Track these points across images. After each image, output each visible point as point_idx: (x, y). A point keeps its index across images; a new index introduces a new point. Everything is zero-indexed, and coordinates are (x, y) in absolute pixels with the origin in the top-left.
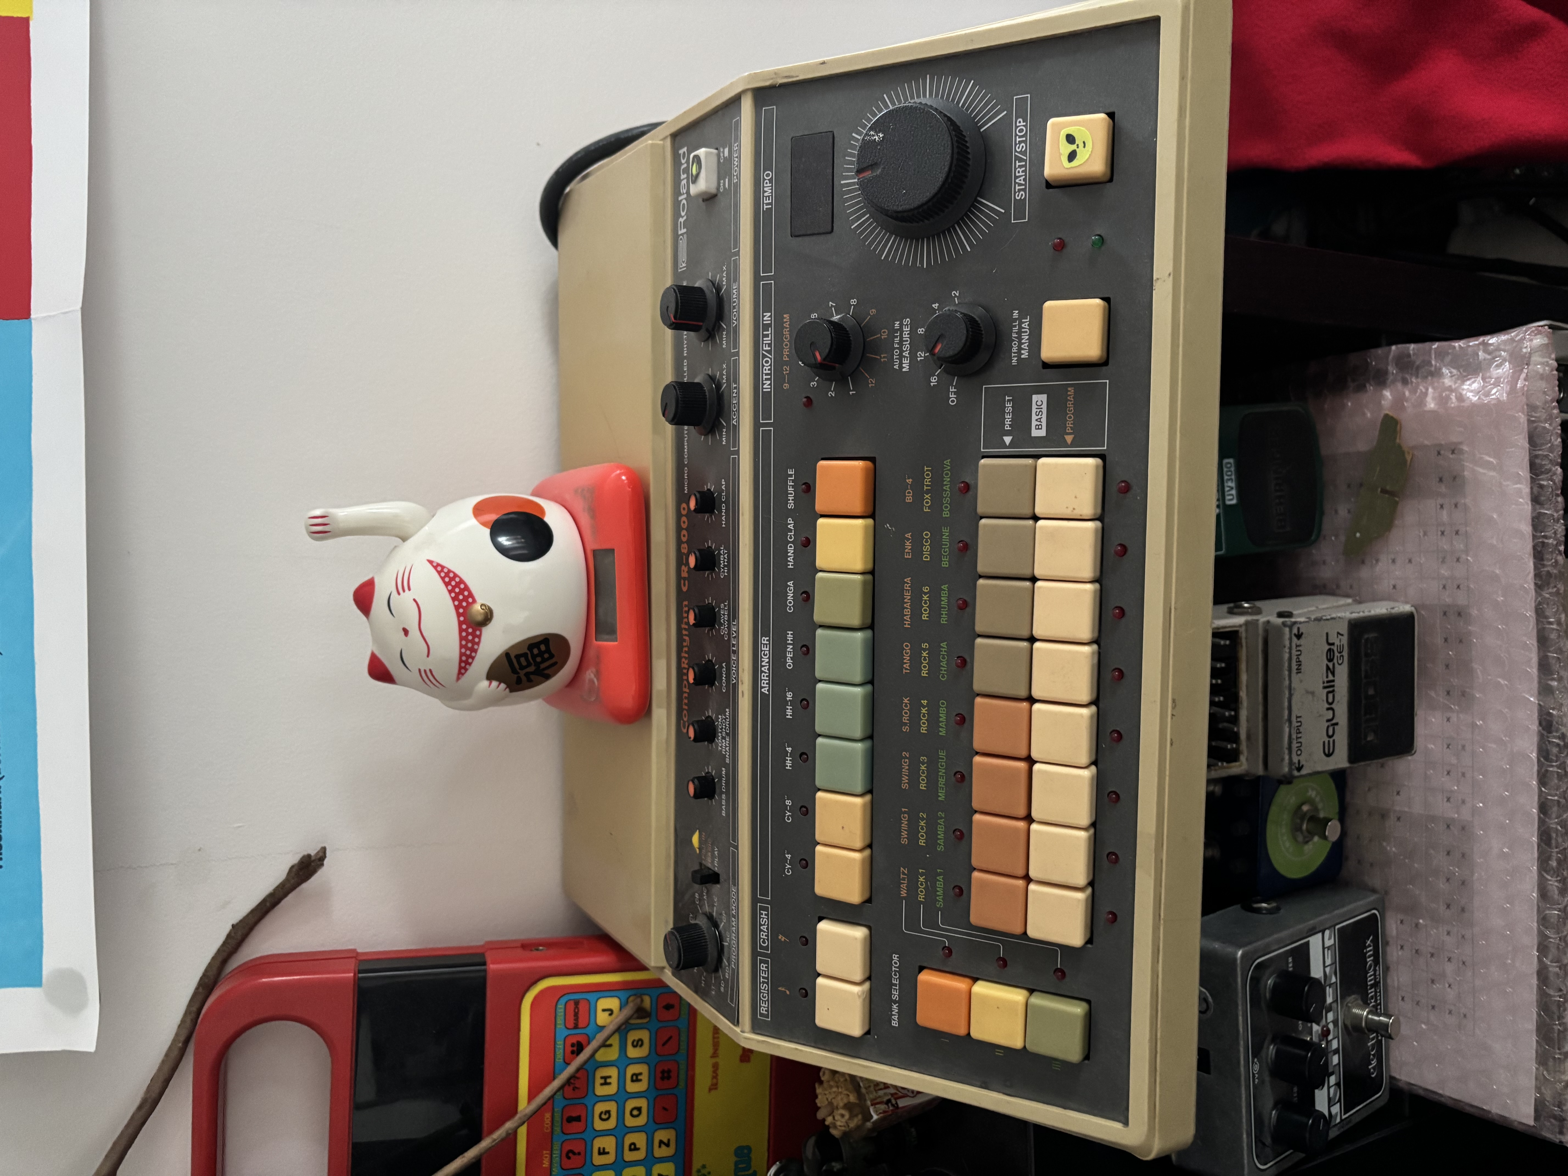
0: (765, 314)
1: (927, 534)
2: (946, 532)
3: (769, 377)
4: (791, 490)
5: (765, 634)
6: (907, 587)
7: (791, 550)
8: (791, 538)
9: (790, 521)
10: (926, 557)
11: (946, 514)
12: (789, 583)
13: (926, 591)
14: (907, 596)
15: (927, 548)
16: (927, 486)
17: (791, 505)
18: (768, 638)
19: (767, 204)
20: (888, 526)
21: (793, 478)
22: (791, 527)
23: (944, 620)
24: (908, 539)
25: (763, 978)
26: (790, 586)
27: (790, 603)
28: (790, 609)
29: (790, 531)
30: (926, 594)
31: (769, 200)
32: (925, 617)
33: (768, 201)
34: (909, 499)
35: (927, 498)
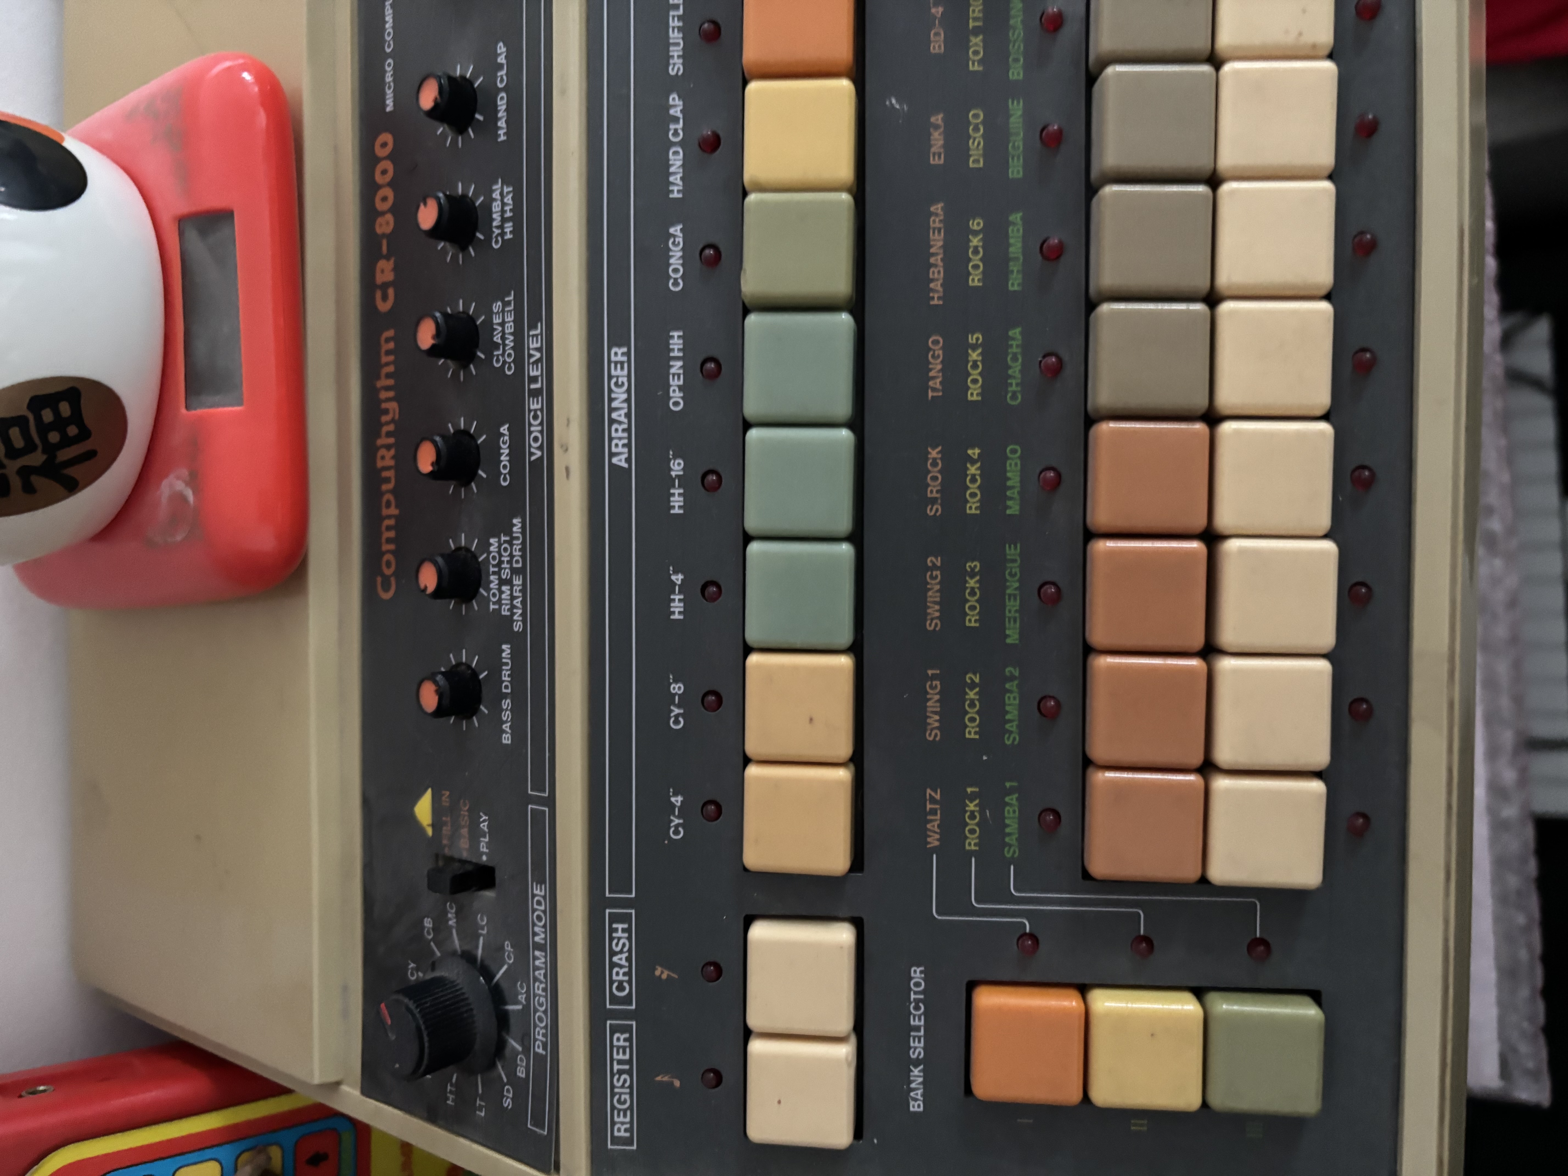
1: (976, 116)
2: (1016, 109)
4: (675, 36)
5: (619, 339)
6: (936, 222)
7: (676, 160)
8: (676, 133)
9: (675, 100)
10: (976, 159)
11: (1016, 73)
12: (672, 230)
13: (976, 228)
14: (937, 241)
15: (976, 144)
16: (975, 19)
17: (676, 67)
18: (625, 350)
20: (894, 101)
21: (681, 12)
22: (676, 111)
23: (1015, 283)
24: (937, 127)
25: (620, 1062)
26: (674, 236)
27: (676, 271)
28: (676, 284)
29: (676, 120)
30: (975, 233)
32: (975, 280)
34: (937, 45)
35: (976, 44)
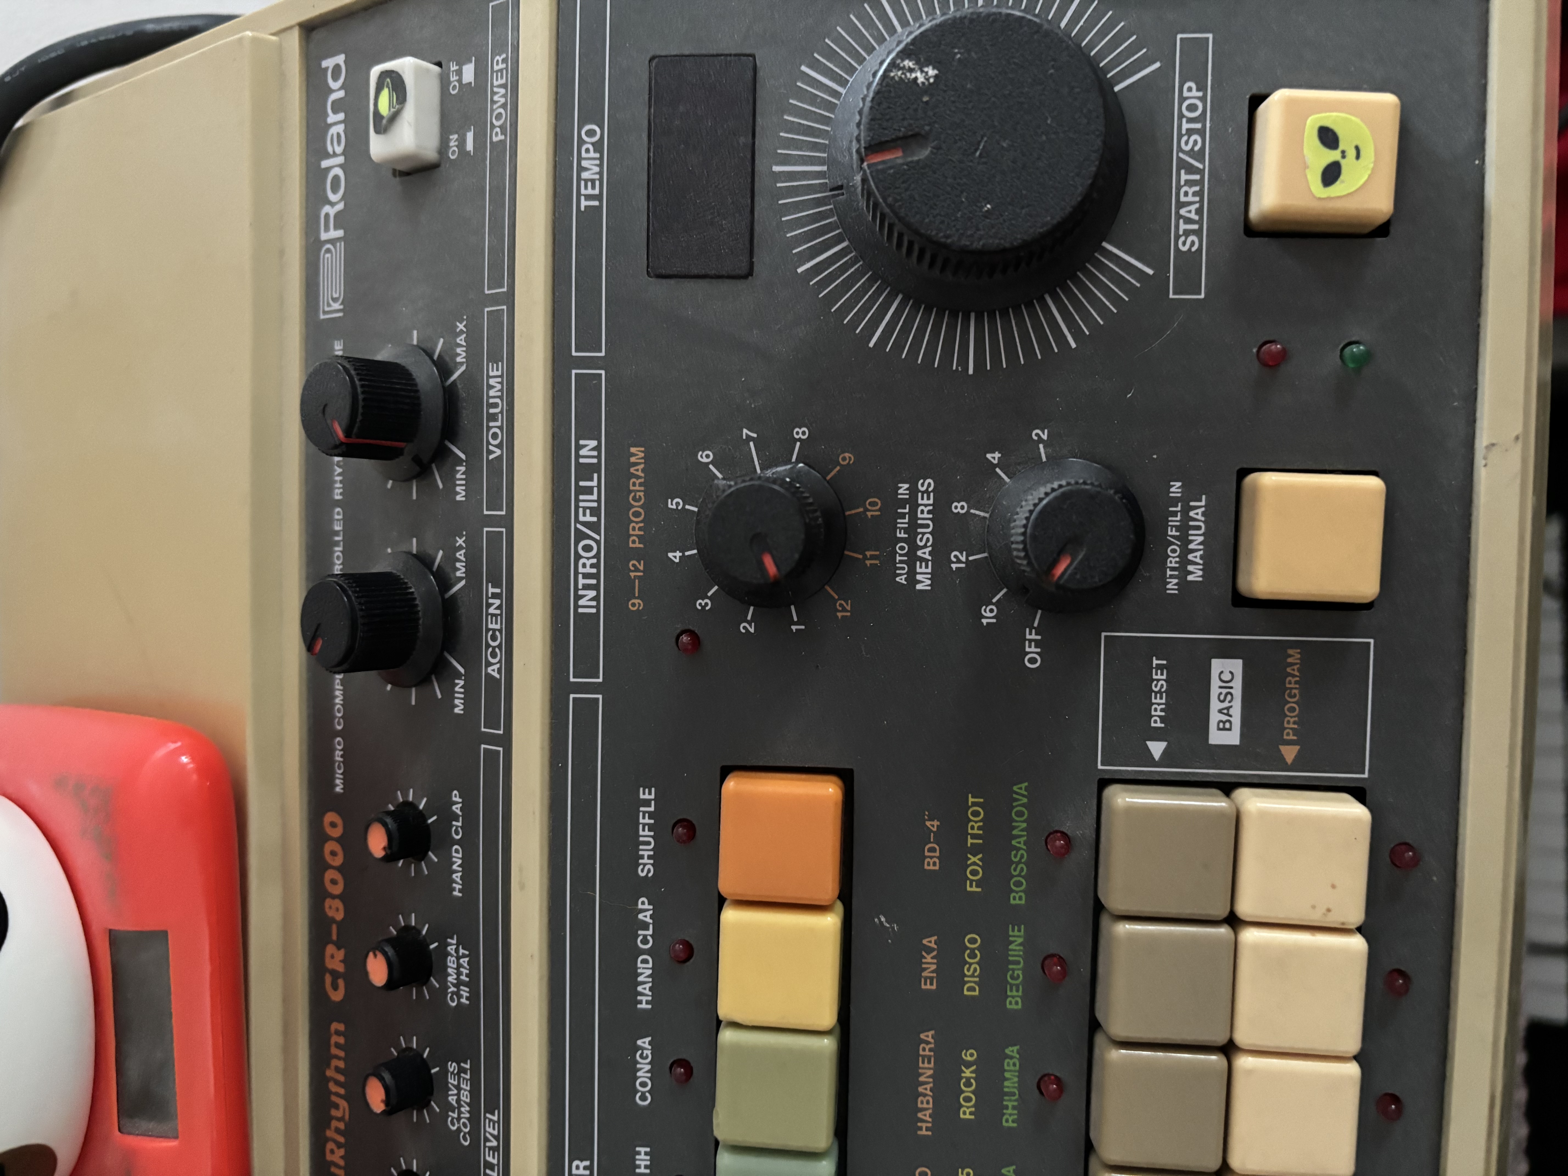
0: (582, 442)
1: (973, 941)
2: (1017, 936)
3: (594, 582)
4: (645, 834)
5: (581, 1152)
6: (925, 1050)
7: (645, 969)
8: (645, 941)
9: (643, 903)
10: (971, 989)
11: (1018, 899)
12: (639, 1042)
13: (969, 1058)
14: (927, 1070)
15: (972, 970)
16: (974, 836)
17: (646, 868)
18: (587, 1163)
19: (588, 197)
20: (883, 919)
21: (652, 809)
22: (646, 917)
23: (1009, 1120)
24: (929, 950)
26: (643, 1049)
27: (644, 1084)
28: (643, 1098)
29: (645, 926)
30: (968, 1065)
31: (593, 187)
32: (966, 1113)
33: (590, 191)
34: (932, 863)
35: (974, 864)
